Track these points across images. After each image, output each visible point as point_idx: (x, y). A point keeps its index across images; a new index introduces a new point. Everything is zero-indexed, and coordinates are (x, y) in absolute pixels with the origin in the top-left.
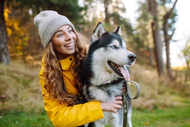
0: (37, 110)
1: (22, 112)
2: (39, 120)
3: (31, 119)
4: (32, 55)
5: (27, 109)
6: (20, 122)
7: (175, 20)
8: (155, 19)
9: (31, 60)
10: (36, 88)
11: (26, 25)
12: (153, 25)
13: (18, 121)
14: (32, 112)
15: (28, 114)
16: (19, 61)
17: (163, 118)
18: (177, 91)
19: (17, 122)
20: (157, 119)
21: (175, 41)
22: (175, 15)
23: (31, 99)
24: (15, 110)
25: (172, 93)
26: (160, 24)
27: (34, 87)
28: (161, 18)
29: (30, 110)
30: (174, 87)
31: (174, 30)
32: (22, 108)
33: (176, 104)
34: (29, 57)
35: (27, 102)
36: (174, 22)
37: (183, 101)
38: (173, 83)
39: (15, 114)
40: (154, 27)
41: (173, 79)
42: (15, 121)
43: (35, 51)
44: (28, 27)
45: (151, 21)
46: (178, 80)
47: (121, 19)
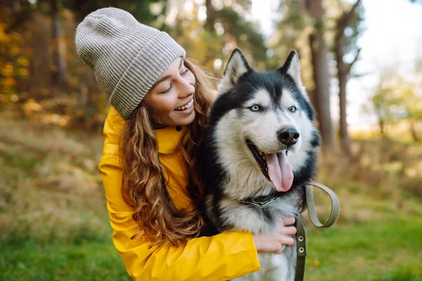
0: (62, 234)
1: (27, 238)
2: (72, 257)
3: (52, 256)
4: (39, 99)
5: (39, 230)
6: (28, 266)
7: (358, 29)
8: (319, 26)
9: (35, 112)
10: (52, 178)
11: (24, 30)
12: (312, 39)
13: (24, 261)
14: (52, 239)
15: (40, 242)
16: (9, 113)
17: (346, 249)
18: (363, 186)
19: (21, 266)
20: (332, 251)
21: (357, 76)
22: (359, 19)
23: (49, 208)
24: (12, 234)
25: (354, 191)
26: (329, 37)
27: (48, 175)
28: (330, 24)
29: (47, 232)
30: (356, 178)
31: (359, 51)
32: (28, 228)
33: (364, 214)
34: (32, 106)
35: (37, 214)
36: (356, 34)
37: (377, 209)
38: (353, 169)
39: (10, 243)
40: (316, 45)
41: (355, 160)
42: (14, 263)
43: (45, 91)
44: (29, 35)
45: (309, 30)
46: (366, 161)
47: (241, 23)
